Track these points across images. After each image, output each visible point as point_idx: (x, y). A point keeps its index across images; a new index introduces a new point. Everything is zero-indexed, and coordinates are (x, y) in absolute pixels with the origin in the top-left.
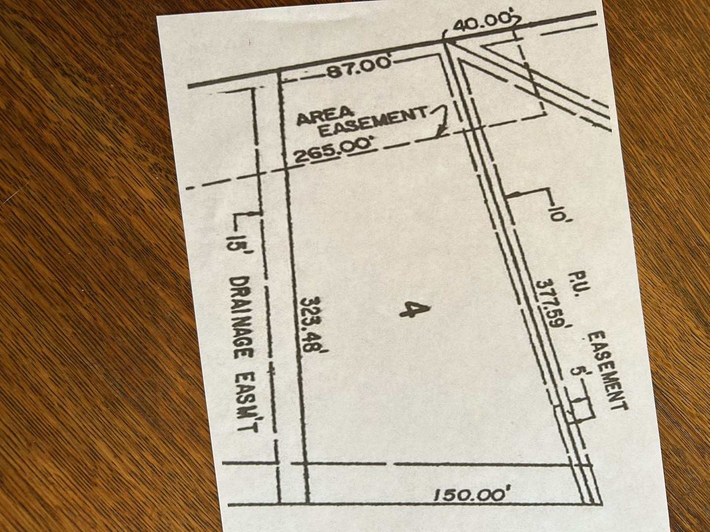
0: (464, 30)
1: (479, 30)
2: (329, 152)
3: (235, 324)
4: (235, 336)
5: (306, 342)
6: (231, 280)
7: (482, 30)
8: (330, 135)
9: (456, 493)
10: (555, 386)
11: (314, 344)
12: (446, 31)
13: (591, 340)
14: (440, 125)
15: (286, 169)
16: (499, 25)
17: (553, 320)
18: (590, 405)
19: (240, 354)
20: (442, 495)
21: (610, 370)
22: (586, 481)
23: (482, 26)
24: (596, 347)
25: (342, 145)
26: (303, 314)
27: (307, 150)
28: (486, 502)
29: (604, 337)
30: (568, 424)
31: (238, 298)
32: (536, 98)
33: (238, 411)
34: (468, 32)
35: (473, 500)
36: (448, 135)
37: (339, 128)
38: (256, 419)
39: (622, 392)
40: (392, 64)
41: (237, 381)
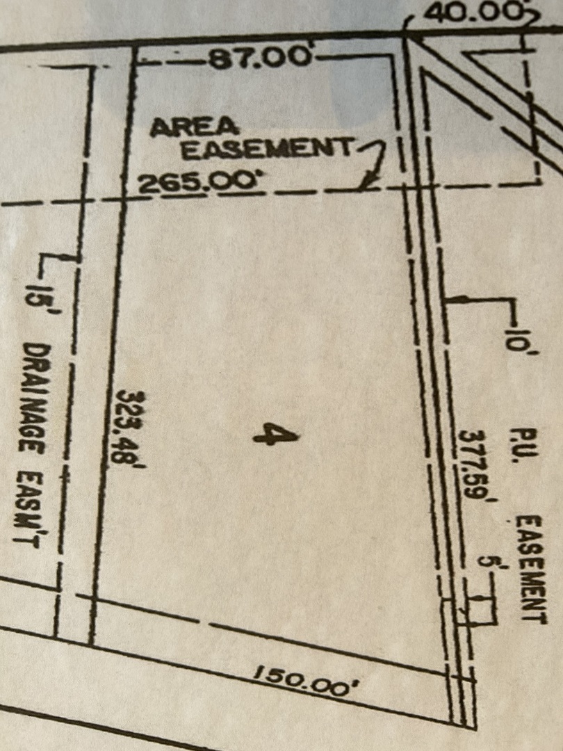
0: (441, 21)
1: (466, 24)
2: (192, 184)
3: (25, 406)
4: (22, 422)
5: (117, 450)
6: (26, 346)
7: (471, 25)
8: (197, 158)
9: (284, 676)
10: (452, 574)
11: (127, 454)
12: (411, 17)
13: (519, 524)
14: (368, 172)
15: (124, 200)
16: (502, 22)
17: (472, 487)
18: (494, 608)
19: (26, 446)
20: (265, 673)
21: (535, 569)
22: (462, 697)
23: (473, 19)
24: (524, 536)
25: (212, 176)
26: (118, 412)
27: (158, 176)
28: (322, 694)
29: (539, 524)
30: (456, 625)
31: (33, 372)
32: (530, 154)
33: (15, 517)
34: (447, 24)
35: (305, 687)
36: (377, 189)
37: (213, 150)
38: (38, 532)
39: (544, 601)
40: (314, 60)
41: (19, 479)
